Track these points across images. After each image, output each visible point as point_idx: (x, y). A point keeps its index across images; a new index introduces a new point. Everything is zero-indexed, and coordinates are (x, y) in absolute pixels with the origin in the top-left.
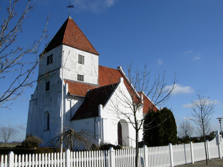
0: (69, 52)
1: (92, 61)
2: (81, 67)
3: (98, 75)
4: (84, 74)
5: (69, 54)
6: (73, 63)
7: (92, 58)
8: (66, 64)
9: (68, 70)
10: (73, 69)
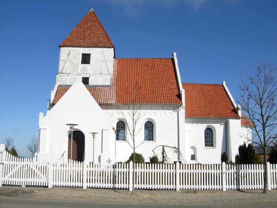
0: (69, 54)
1: (102, 57)
2: (84, 68)
3: (112, 72)
4: (90, 76)
5: (69, 56)
6: (73, 66)
7: (103, 53)
8: (64, 68)
9: (67, 74)
10: (74, 72)
